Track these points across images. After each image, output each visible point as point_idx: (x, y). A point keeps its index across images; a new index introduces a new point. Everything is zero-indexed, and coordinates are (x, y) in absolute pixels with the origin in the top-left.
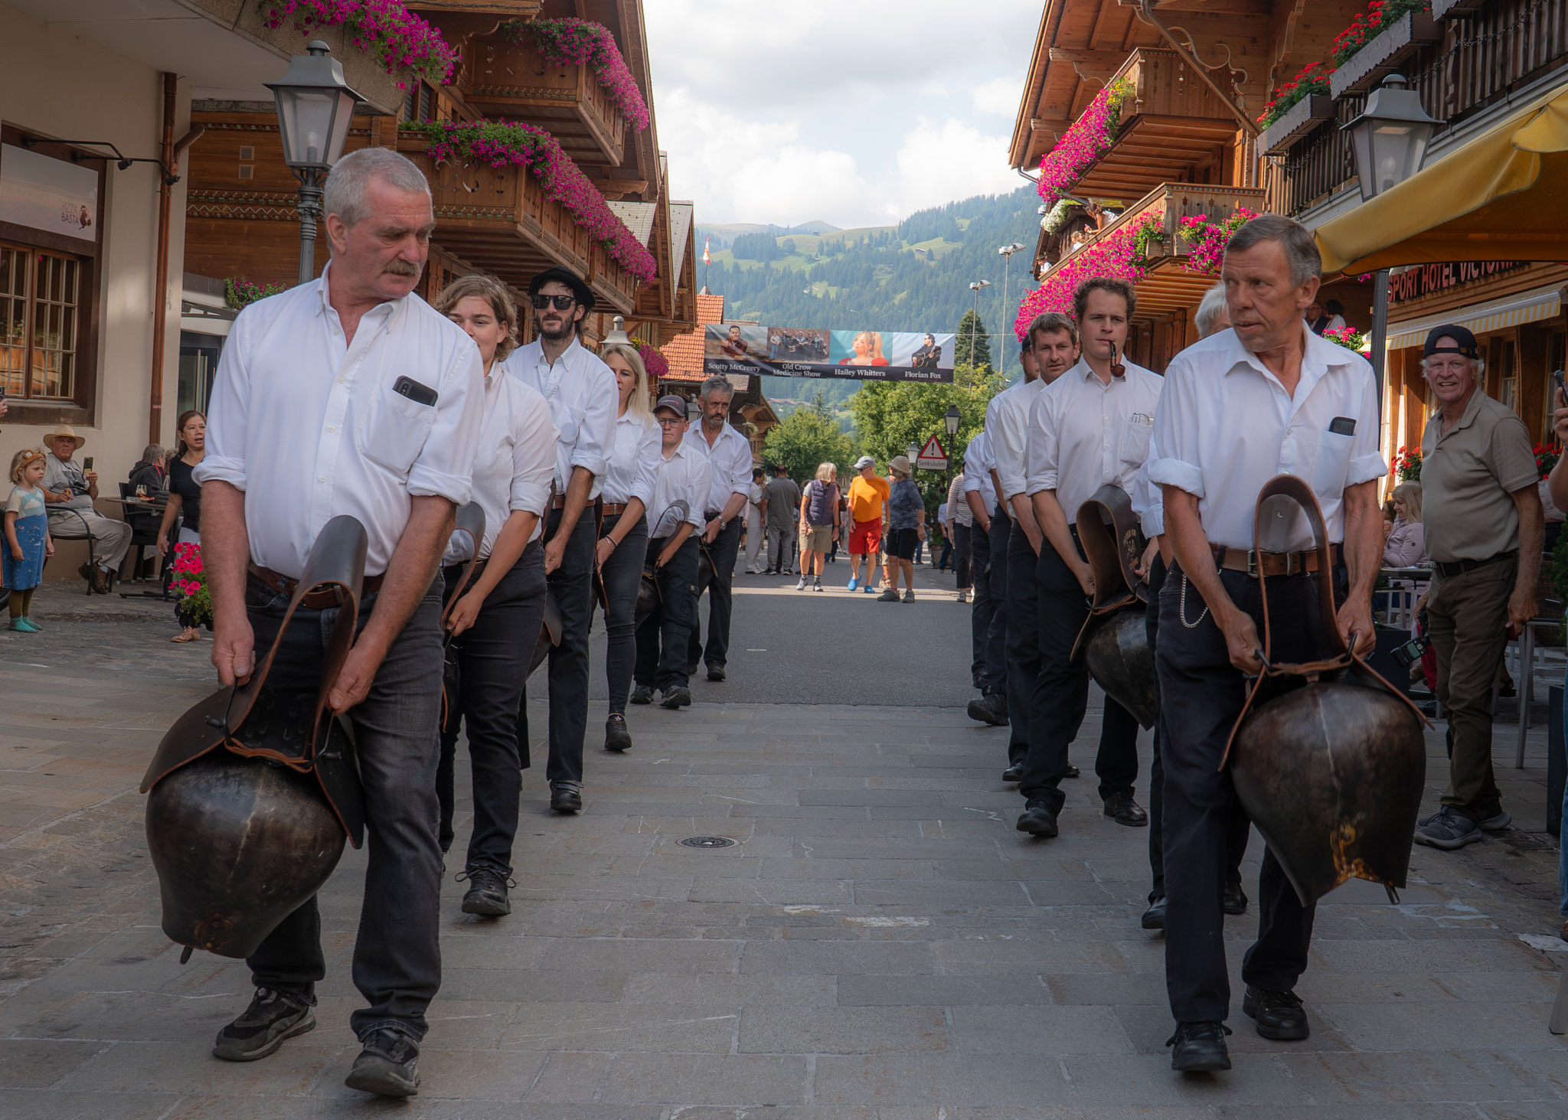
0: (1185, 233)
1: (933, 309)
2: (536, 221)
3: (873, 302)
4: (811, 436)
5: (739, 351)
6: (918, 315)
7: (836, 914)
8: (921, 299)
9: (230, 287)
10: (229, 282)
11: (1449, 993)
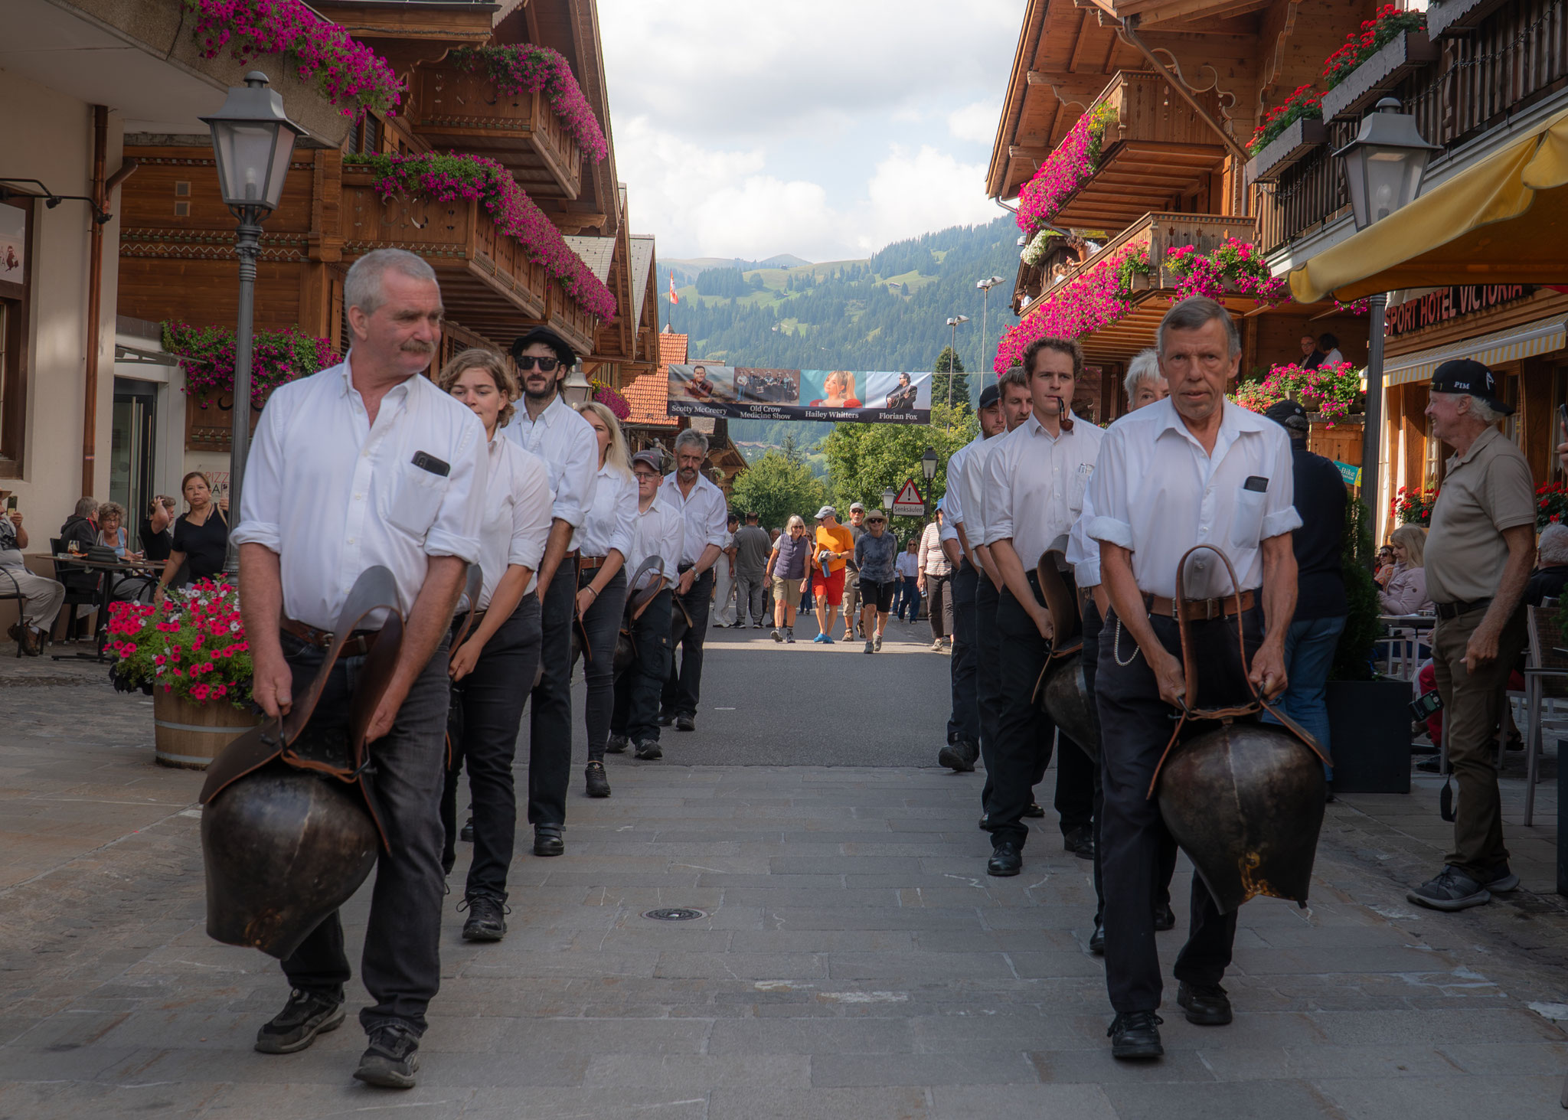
0: (1172, 265)
1: (908, 346)
2: (489, 258)
3: (845, 339)
4: (782, 482)
5: (705, 393)
6: (893, 352)
7: (810, 989)
8: (895, 336)
9: (166, 330)
10: (165, 325)
11: (1454, 1066)
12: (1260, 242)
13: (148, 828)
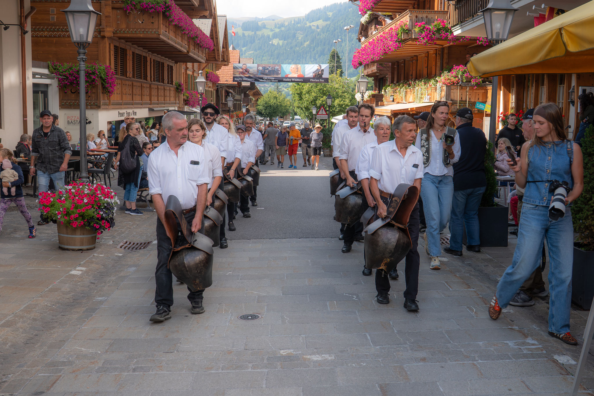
0: (417, 29)
1: (319, 48)
2: (167, 33)
3: (296, 46)
4: (275, 101)
5: (246, 73)
6: (314, 51)
7: (300, 354)
8: (315, 44)
9: (50, 65)
10: (50, 63)
11: (529, 388)
12: (449, 22)
13: (59, 280)
